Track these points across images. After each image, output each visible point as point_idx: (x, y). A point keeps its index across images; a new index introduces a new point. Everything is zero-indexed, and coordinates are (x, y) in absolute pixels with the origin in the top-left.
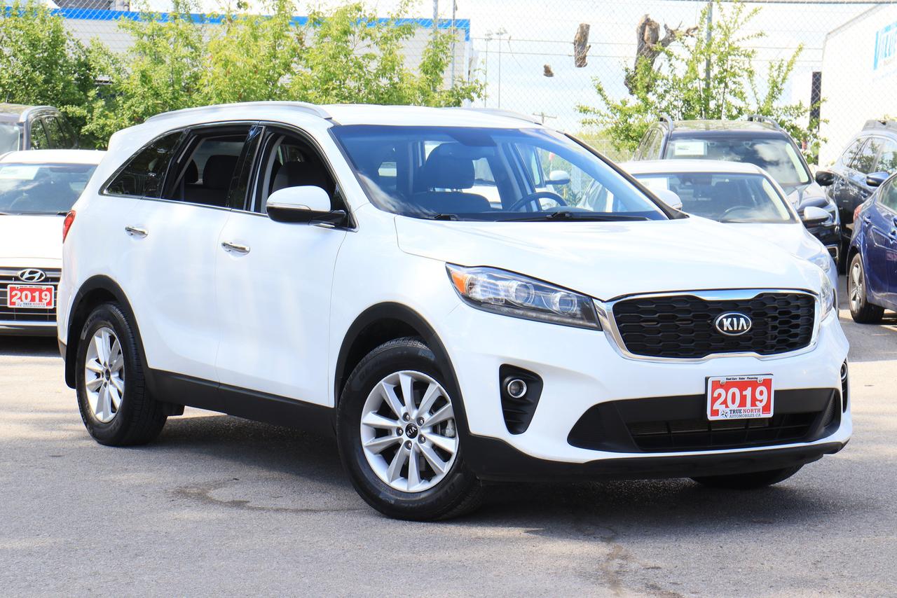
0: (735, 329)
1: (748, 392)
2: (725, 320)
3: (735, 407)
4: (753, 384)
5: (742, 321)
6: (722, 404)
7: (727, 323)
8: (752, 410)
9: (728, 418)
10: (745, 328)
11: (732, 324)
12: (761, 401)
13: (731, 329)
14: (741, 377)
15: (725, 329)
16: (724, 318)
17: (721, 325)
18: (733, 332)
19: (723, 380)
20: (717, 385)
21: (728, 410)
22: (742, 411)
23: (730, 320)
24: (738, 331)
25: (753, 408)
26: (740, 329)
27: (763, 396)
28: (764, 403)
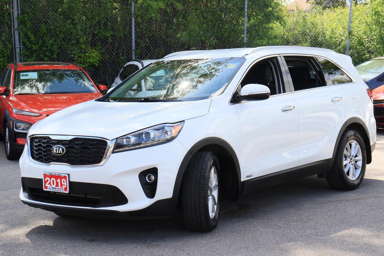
0: (58, 152)
1: (59, 180)
3: (54, 186)
4: (60, 177)
6: (48, 184)
8: (60, 189)
9: (51, 190)
10: (62, 152)
11: (56, 150)
13: (56, 152)
14: (55, 174)
16: (54, 147)
17: (53, 150)
18: (57, 154)
19: (48, 174)
20: (45, 176)
21: (51, 187)
22: (56, 188)
23: (56, 148)
24: (59, 154)
27: (65, 184)
28: (65, 187)
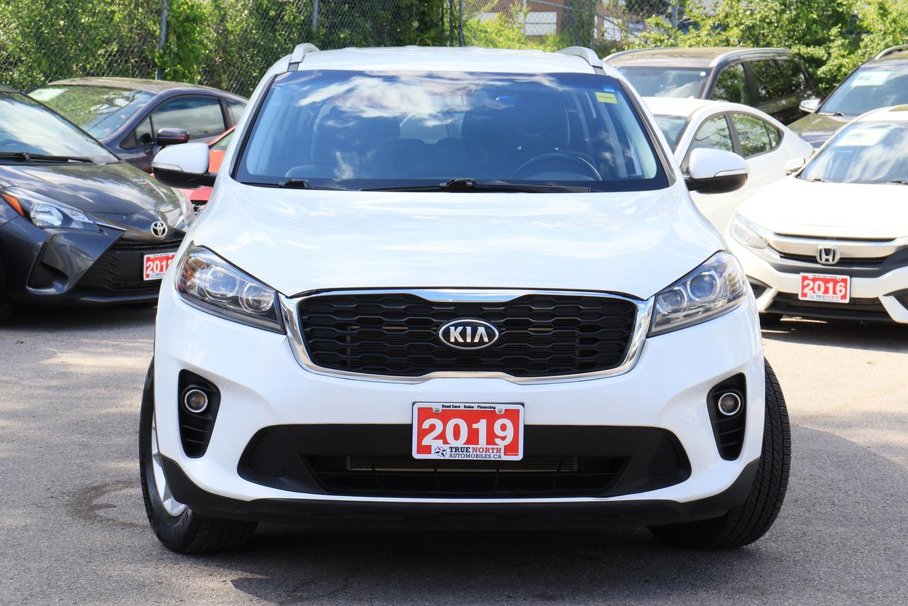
0: (469, 340)
1: (482, 425)
2: (452, 329)
3: (460, 443)
4: (490, 415)
5: (481, 330)
6: (436, 438)
7: (455, 334)
8: (487, 450)
9: (447, 457)
10: (486, 339)
11: (463, 334)
12: (503, 438)
13: (461, 340)
14: (467, 405)
15: (452, 340)
16: (452, 326)
17: (447, 333)
18: (465, 344)
19: (439, 407)
20: (425, 413)
21: (446, 447)
22: (471, 450)
23: (460, 328)
24: (472, 344)
25: (490, 447)
26: (476, 340)
27: (507, 433)
28: (508, 441)
